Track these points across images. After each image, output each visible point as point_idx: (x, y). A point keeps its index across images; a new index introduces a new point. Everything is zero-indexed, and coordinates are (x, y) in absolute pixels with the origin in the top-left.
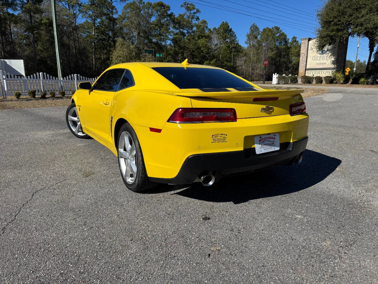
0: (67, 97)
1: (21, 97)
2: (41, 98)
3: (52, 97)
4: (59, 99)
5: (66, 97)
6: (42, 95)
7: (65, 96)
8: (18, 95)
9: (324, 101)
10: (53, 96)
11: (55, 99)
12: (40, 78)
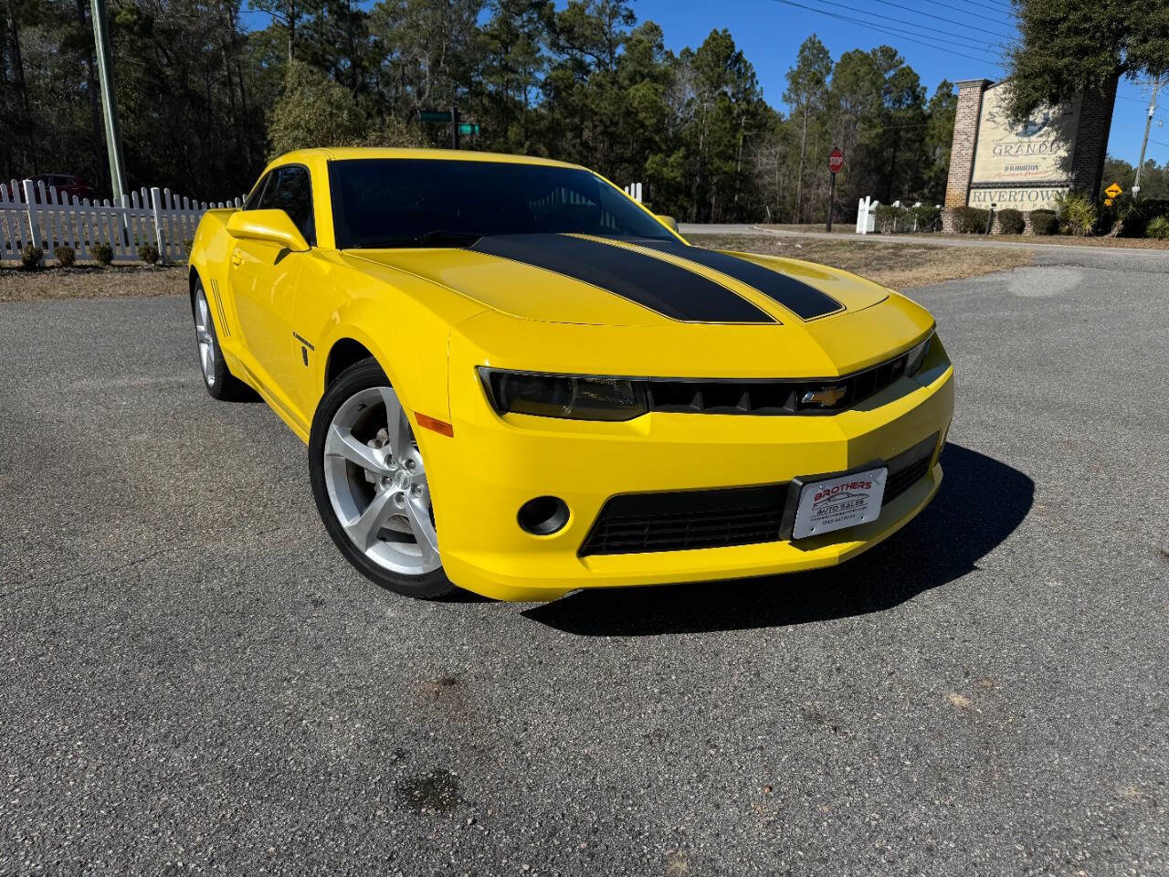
0: (119, 266)
2: (20, 269)
3: (65, 264)
4: (89, 272)
5: (114, 266)
6: (24, 259)
7: (113, 262)
9: (1010, 295)
10: (68, 261)
11: (74, 272)
12: (23, 200)
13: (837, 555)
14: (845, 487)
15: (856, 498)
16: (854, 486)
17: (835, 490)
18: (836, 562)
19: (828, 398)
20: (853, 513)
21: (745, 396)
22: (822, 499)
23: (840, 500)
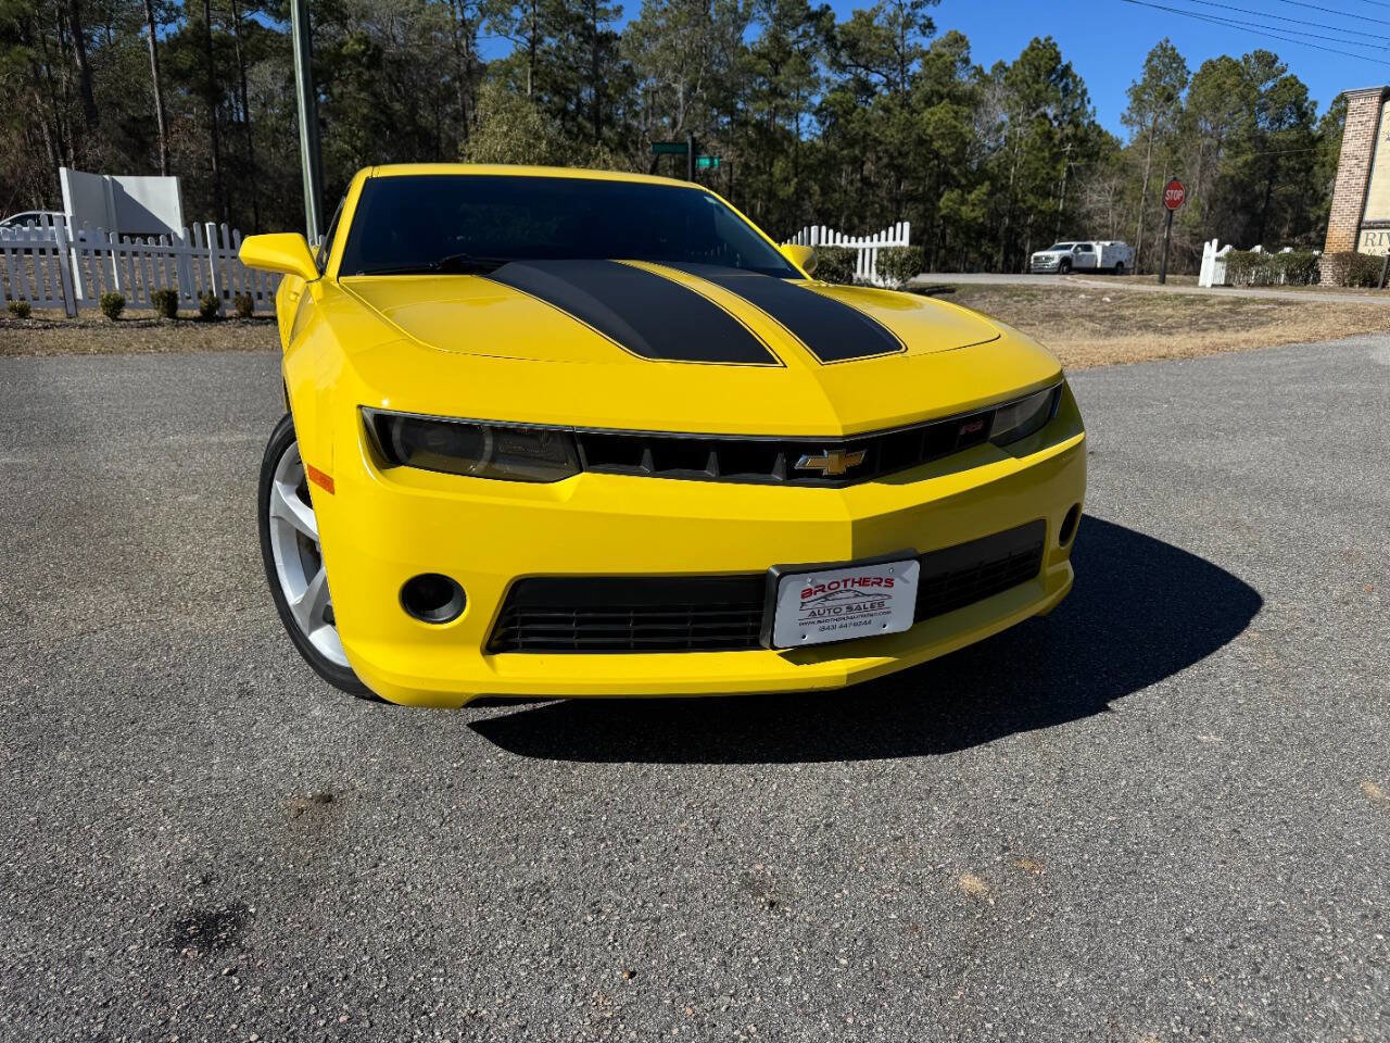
1: (126, 313)
2: (197, 320)
3: (243, 315)
4: (267, 324)
6: (202, 309)
8: (114, 307)
10: (247, 312)
11: (252, 325)
12: (206, 245)
13: (845, 673)
14: (849, 583)
15: (870, 598)
16: (864, 582)
17: (832, 586)
18: (843, 683)
19: (830, 463)
20: (868, 619)
21: (713, 456)
22: (813, 597)
23: (844, 599)
